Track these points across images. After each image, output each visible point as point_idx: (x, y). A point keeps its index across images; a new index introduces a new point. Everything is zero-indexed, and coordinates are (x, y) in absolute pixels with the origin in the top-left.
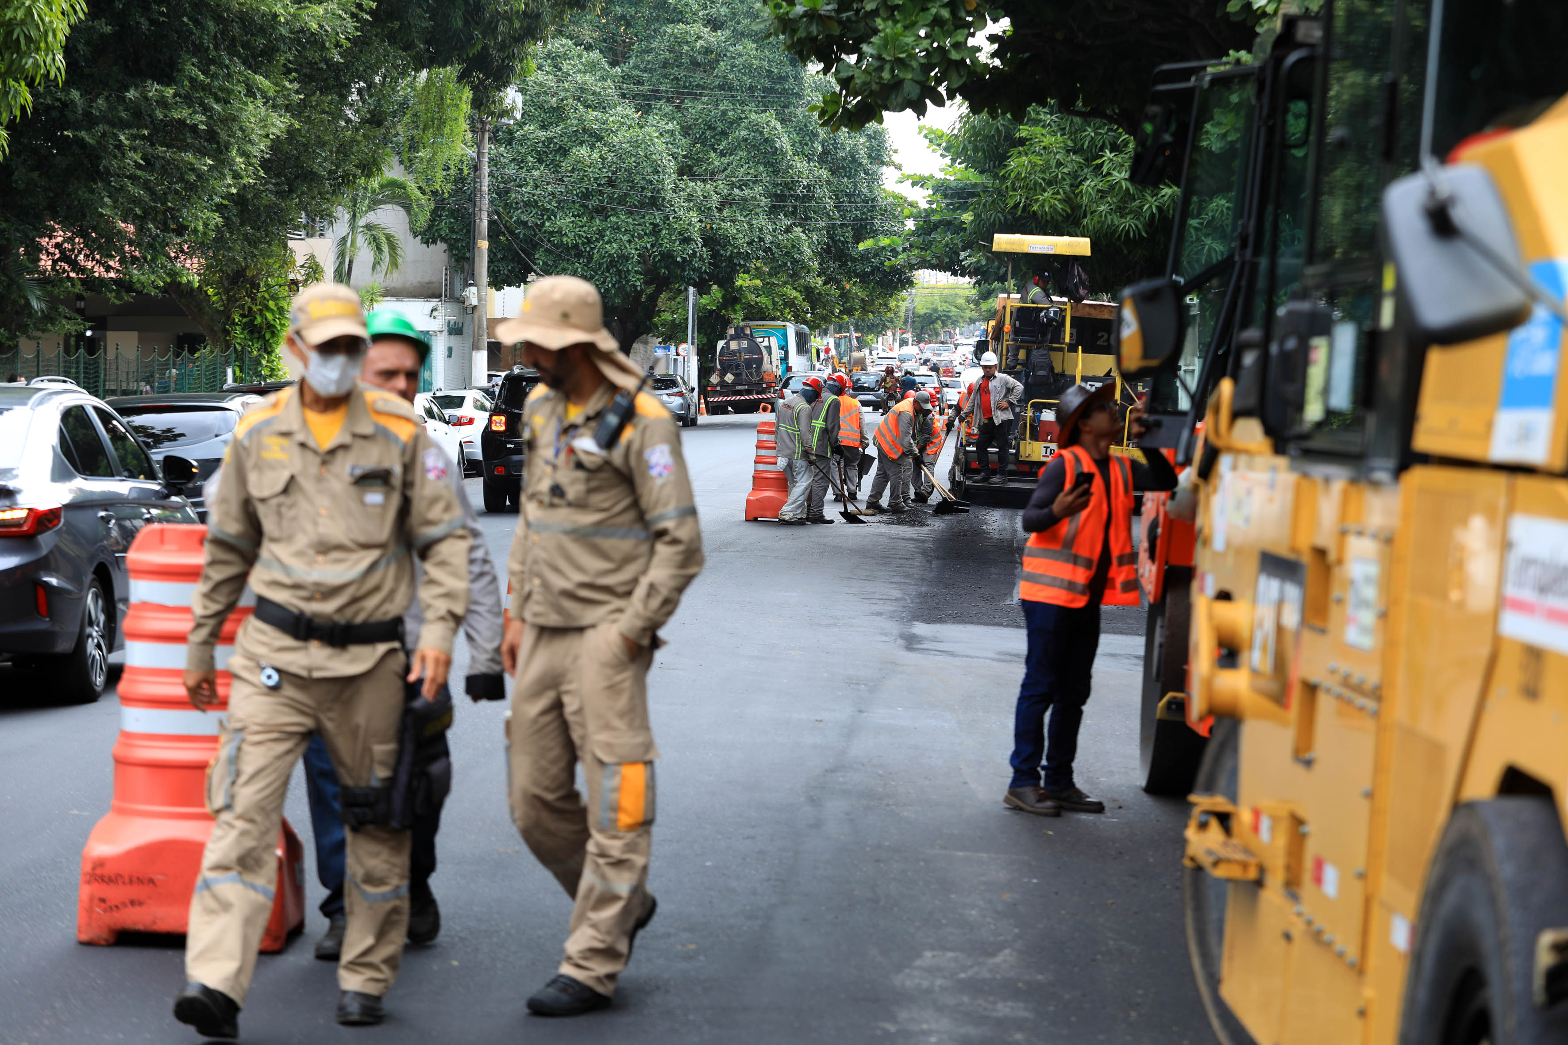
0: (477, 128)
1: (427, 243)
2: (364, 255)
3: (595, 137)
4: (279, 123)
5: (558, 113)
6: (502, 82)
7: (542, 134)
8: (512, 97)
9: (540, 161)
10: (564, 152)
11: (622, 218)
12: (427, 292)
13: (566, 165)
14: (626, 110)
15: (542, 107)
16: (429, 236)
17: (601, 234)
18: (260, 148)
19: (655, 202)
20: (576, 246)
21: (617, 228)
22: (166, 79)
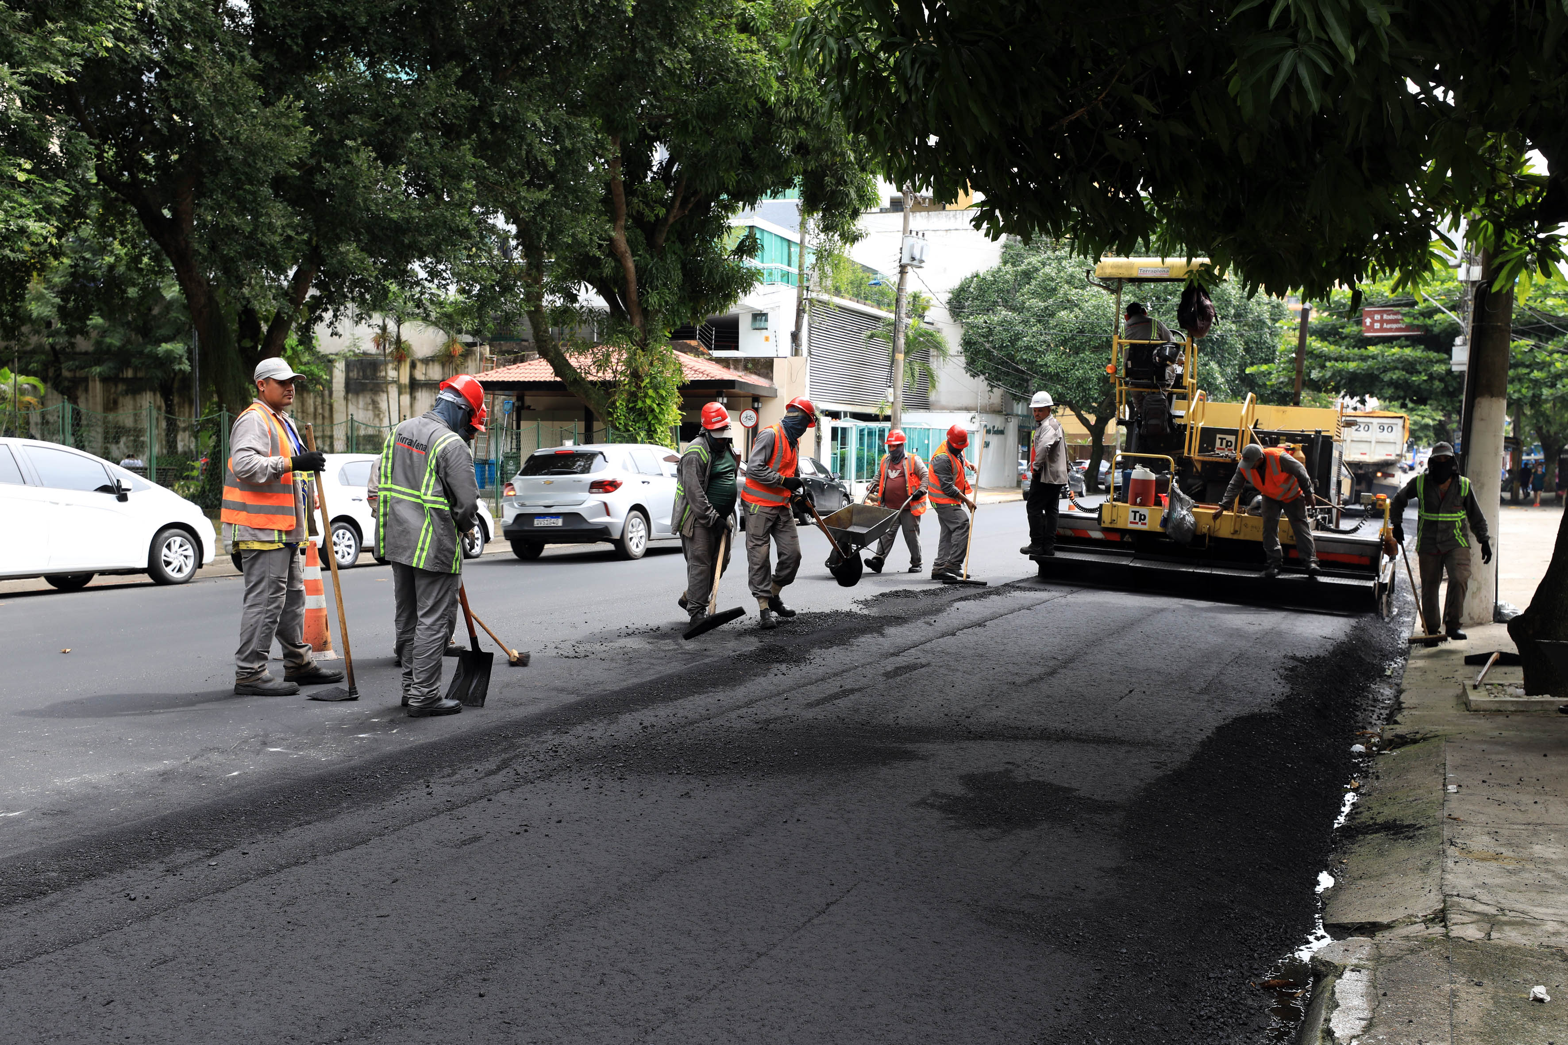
1: (974, 376)
7: (1042, 305)
9: (1039, 321)
10: (1052, 315)
13: (1052, 322)
15: (1045, 288)
17: (1074, 365)
20: (1058, 374)
21: (1082, 361)
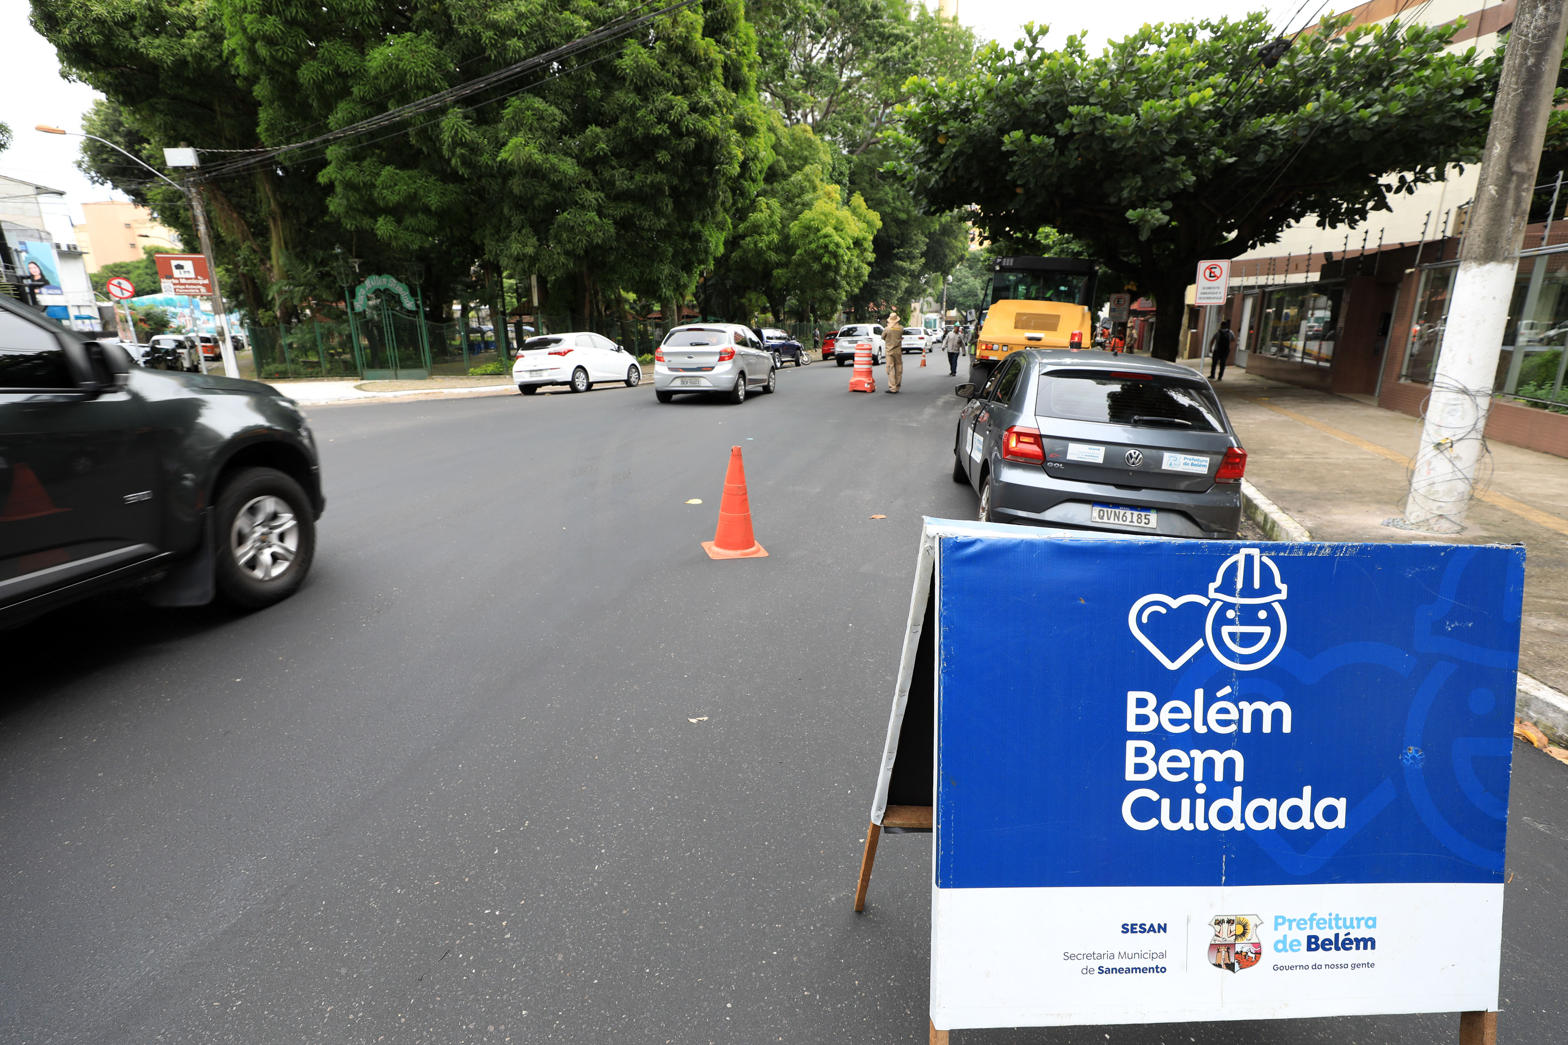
0: (944, 282)
2: (925, 306)
3: (966, 283)
4: (907, 285)
5: (960, 280)
6: (948, 275)
8: (950, 278)
11: (970, 298)
12: (936, 312)
14: (973, 279)
16: (937, 302)
18: (903, 289)
19: (976, 295)
22: (888, 277)
